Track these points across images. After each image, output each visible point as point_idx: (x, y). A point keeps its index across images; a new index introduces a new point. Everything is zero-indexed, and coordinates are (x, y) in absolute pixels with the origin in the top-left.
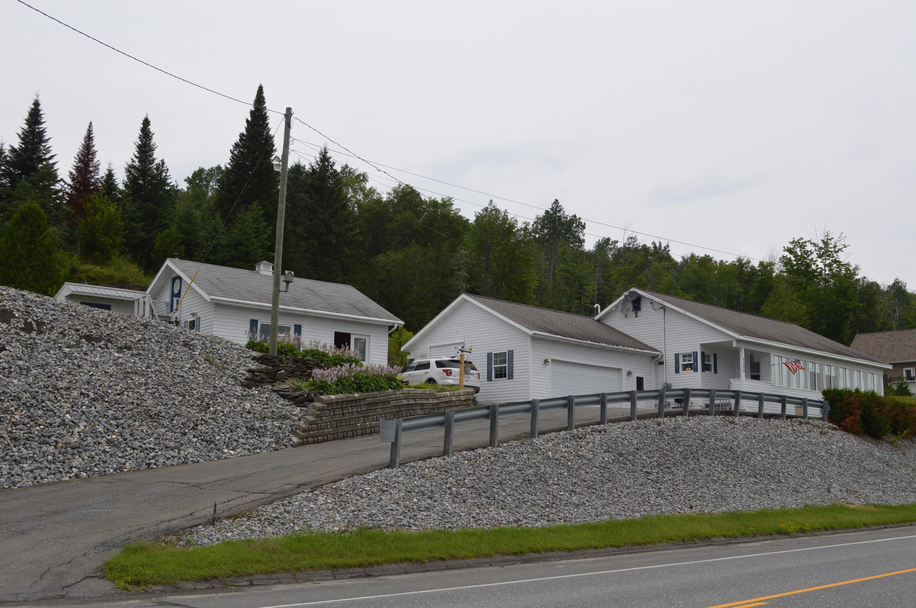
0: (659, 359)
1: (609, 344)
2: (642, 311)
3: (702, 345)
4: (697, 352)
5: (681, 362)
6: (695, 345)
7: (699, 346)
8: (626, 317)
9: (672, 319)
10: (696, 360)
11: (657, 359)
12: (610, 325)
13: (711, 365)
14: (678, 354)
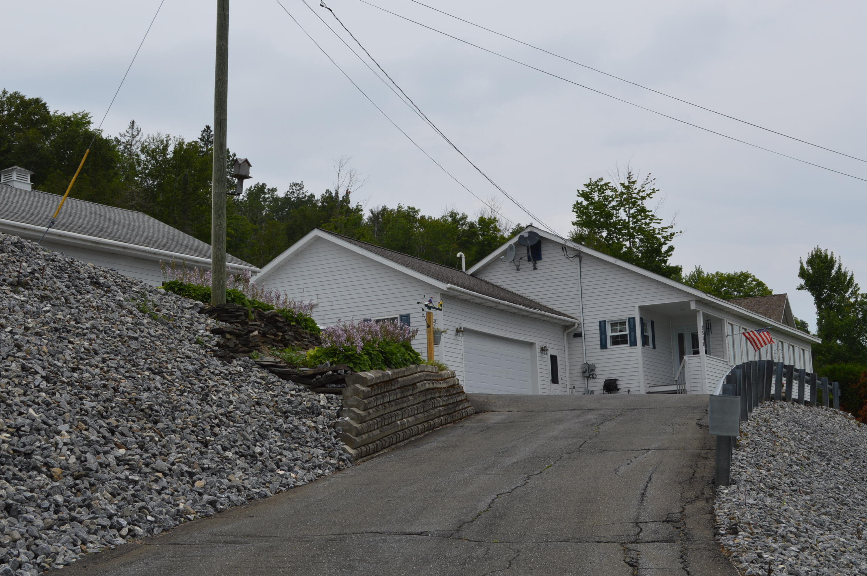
0: (574, 329)
1: (526, 306)
2: (543, 260)
3: (642, 309)
4: (634, 319)
5: (609, 333)
6: (632, 309)
7: (637, 310)
8: (518, 269)
9: (592, 272)
10: (633, 329)
11: (572, 329)
12: (492, 281)
13: (648, 336)
14: (604, 321)
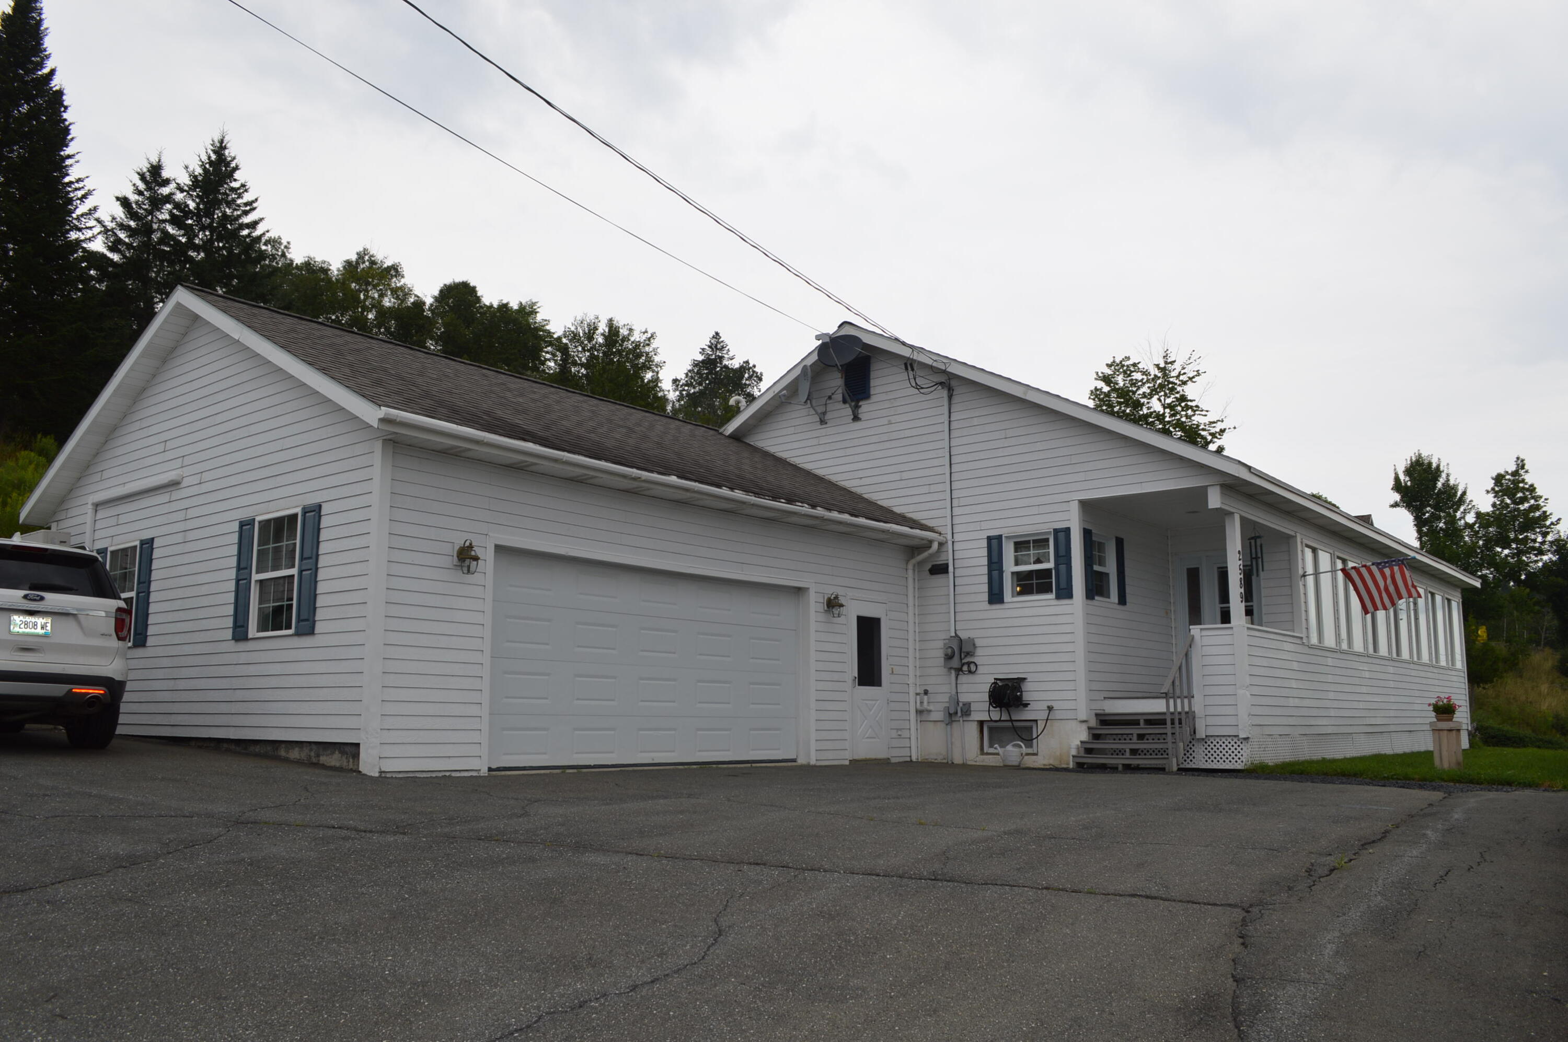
0: (931, 555)
2: (874, 399)
3: (1087, 506)
4: (1067, 531)
5: (1010, 566)
6: (1064, 507)
7: (1075, 508)
8: (823, 422)
9: (976, 421)
10: (1064, 557)
11: (925, 554)
12: (772, 450)
13: (1107, 575)
14: (999, 538)
